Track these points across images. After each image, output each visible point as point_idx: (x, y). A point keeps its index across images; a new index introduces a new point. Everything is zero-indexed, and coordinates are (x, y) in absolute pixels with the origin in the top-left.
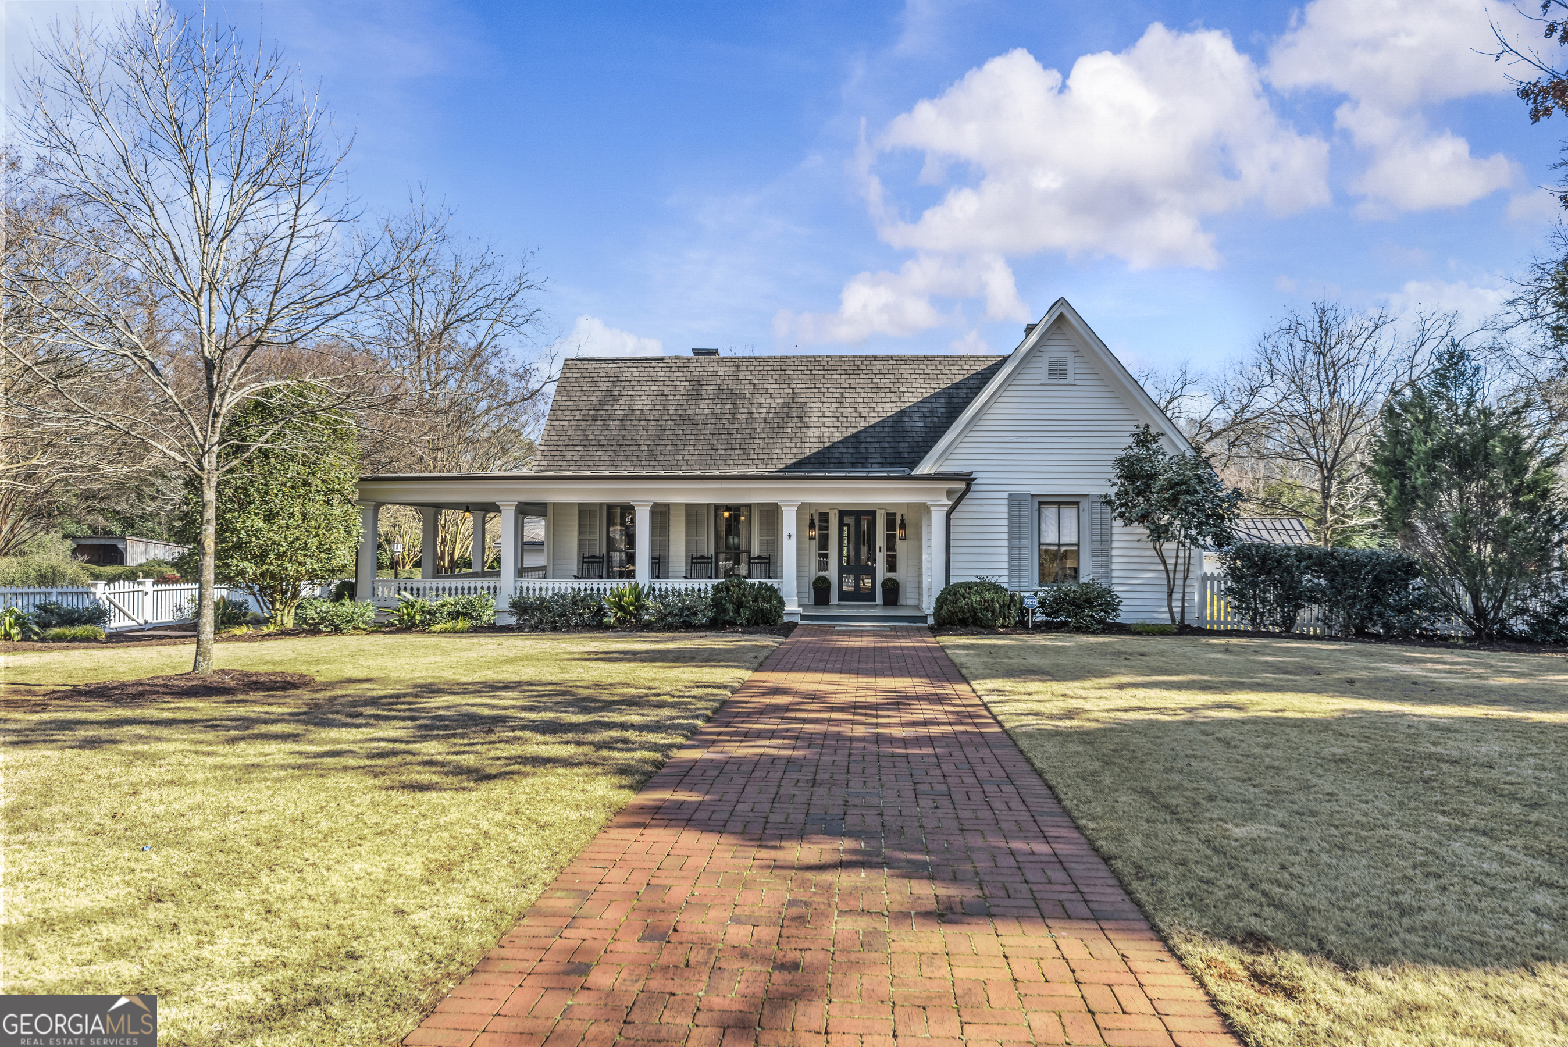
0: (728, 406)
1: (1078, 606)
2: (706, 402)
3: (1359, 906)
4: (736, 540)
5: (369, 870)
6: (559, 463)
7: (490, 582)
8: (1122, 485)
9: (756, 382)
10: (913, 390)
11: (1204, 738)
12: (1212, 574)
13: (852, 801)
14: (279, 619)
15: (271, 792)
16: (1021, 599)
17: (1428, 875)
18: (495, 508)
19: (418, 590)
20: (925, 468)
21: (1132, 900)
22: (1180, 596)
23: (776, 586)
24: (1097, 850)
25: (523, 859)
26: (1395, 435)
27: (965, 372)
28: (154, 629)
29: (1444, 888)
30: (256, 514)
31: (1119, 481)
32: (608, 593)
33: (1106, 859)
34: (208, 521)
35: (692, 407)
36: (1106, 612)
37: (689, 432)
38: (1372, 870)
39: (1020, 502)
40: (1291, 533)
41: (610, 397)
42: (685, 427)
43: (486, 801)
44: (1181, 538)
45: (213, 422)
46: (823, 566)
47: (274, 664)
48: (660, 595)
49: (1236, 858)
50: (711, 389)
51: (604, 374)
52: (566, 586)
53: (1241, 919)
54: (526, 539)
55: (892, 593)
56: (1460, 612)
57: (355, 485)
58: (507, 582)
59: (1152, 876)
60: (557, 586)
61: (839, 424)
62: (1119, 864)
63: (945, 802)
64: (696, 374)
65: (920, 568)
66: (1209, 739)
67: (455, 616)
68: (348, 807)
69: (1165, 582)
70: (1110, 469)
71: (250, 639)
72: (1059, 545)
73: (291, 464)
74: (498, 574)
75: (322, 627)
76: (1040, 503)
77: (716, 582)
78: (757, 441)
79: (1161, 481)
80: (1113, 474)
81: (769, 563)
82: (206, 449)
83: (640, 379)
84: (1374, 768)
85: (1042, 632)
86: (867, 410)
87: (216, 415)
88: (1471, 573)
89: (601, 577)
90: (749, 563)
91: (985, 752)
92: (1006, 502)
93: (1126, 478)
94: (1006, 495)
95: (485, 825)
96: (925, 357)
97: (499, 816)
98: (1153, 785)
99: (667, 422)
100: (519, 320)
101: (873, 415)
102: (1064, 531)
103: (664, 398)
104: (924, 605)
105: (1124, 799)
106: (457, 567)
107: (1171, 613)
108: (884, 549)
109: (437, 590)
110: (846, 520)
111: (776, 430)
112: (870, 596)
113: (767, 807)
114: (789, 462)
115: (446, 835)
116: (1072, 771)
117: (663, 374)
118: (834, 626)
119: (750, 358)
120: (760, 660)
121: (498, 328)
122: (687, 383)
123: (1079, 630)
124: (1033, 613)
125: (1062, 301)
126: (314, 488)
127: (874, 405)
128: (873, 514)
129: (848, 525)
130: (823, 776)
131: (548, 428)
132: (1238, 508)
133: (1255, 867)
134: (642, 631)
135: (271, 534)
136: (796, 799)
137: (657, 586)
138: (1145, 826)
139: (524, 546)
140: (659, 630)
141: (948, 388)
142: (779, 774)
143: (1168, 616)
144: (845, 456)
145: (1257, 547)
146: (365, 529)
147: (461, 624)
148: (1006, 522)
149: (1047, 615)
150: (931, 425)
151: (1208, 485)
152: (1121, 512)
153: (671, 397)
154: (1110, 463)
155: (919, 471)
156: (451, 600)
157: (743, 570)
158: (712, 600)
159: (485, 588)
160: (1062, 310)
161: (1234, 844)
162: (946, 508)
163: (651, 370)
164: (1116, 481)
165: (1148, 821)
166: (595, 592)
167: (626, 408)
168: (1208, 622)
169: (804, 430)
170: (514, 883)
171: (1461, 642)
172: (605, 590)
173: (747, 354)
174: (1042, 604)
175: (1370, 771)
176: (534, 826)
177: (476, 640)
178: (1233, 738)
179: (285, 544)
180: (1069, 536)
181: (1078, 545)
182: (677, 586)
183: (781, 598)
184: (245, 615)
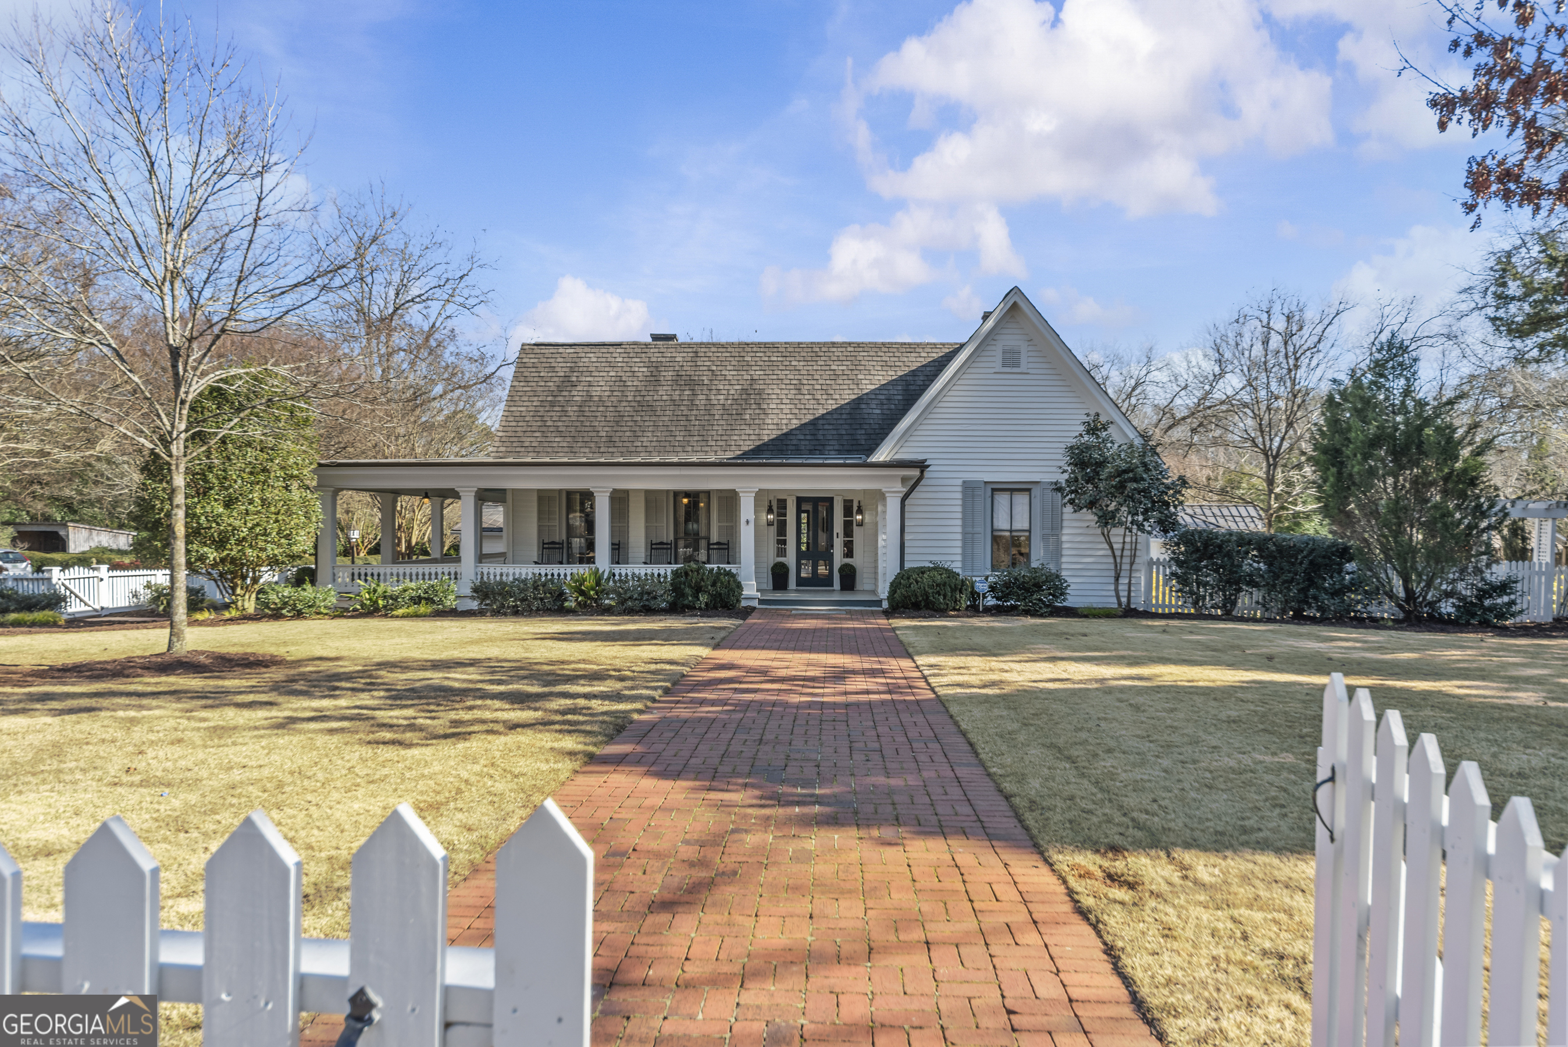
0: (687, 393)
1: (1027, 590)
2: (665, 388)
3: (1208, 828)
4: (695, 526)
5: (367, 808)
6: (518, 449)
7: (450, 568)
8: (1073, 472)
9: (714, 368)
10: (871, 377)
11: (1118, 704)
12: (1158, 559)
13: (792, 756)
14: (240, 604)
15: (266, 751)
16: (973, 584)
17: (1275, 806)
18: (454, 495)
19: (379, 575)
20: (881, 455)
21: (1023, 826)
22: (1127, 581)
23: (734, 571)
24: (1001, 791)
25: (501, 800)
26: (1334, 423)
27: (922, 359)
28: (111, 615)
29: (1285, 815)
30: (216, 500)
31: (1069, 469)
32: (569, 578)
33: (1008, 797)
34: (178, 506)
35: (651, 393)
36: (1054, 596)
37: (647, 418)
38: (1230, 803)
39: (974, 488)
40: (1238, 519)
41: (567, 383)
42: (643, 414)
43: (464, 756)
44: (1129, 524)
45: (181, 409)
46: (782, 552)
47: (242, 646)
48: (620, 580)
49: (1117, 795)
50: (669, 375)
51: (561, 360)
52: (527, 571)
53: (1107, 837)
54: (485, 525)
55: (849, 578)
56: (1391, 596)
57: (314, 471)
58: (468, 567)
59: (1043, 808)
60: (517, 571)
61: (797, 411)
62: (1017, 801)
63: (876, 757)
64: (654, 359)
65: (877, 554)
66: (1122, 705)
67: (417, 600)
68: (339, 762)
69: (1112, 567)
70: (1060, 457)
71: (212, 623)
72: (1011, 531)
73: (249, 450)
74: (458, 560)
75: (284, 611)
76: (993, 490)
77: (675, 567)
78: (716, 428)
79: (1109, 469)
80: (1063, 460)
81: (728, 549)
82: (174, 436)
83: (598, 364)
84: (1261, 727)
85: (992, 615)
86: (825, 397)
87: (183, 402)
88: (1402, 557)
89: (561, 563)
90: (709, 549)
91: (919, 719)
92: (960, 489)
93: (1076, 465)
94: (959, 482)
95: (465, 775)
96: (883, 344)
97: (477, 768)
98: (1061, 742)
99: (625, 408)
100: (472, 301)
101: (830, 402)
102: (1016, 517)
103: (622, 384)
104: (880, 590)
105: (1033, 752)
106: (416, 553)
107: (1118, 597)
108: (841, 535)
109: (398, 575)
110: (804, 507)
111: (735, 417)
112: (827, 581)
113: (717, 761)
114: (746, 448)
115: (431, 783)
116: (992, 731)
117: (620, 360)
118: (791, 610)
119: (709, 344)
120: (717, 641)
121: (451, 309)
122: (645, 369)
123: (1027, 613)
124: (984, 597)
125: (1016, 290)
126: (273, 474)
127: (832, 392)
128: (831, 500)
129: (807, 512)
130: (768, 736)
131: (506, 414)
132: (1183, 495)
133: (1131, 801)
134: (602, 614)
135: (232, 519)
136: (743, 755)
137: (617, 572)
138: (1046, 771)
139: (483, 532)
140: (619, 614)
141: (905, 375)
142: (730, 736)
143: (1115, 600)
144: (803, 443)
145: (1200, 533)
146: (325, 515)
147: (423, 609)
148: (959, 509)
149: (998, 599)
150: (888, 412)
151: (1154, 473)
152: (1070, 499)
153: (630, 384)
154: (1061, 451)
155: (875, 458)
156: (413, 585)
157: (702, 556)
158: (672, 584)
159: (446, 573)
160: (1016, 298)
161: (1118, 784)
162: (901, 495)
163: (608, 355)
164: (1066, 468)
165: (1049, 768)
166: (556, 577)
167: (585, 394)
168: (1153, 606)
169: (762, 416)
170: (495, 817)
171: (1390, 623)
172: (565, 575)
173: (705, 340)
174: (993, 588)
175: (1256, 729)
176: (509, 775)
177: (439, 623)
178: (1144, 704)
179: (245, 530)
180: (1021, 523)
181: (1030, 531)
182: (637, 572)
183: (739, 583)
184: (202, 601)
